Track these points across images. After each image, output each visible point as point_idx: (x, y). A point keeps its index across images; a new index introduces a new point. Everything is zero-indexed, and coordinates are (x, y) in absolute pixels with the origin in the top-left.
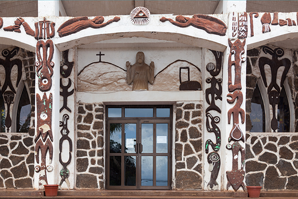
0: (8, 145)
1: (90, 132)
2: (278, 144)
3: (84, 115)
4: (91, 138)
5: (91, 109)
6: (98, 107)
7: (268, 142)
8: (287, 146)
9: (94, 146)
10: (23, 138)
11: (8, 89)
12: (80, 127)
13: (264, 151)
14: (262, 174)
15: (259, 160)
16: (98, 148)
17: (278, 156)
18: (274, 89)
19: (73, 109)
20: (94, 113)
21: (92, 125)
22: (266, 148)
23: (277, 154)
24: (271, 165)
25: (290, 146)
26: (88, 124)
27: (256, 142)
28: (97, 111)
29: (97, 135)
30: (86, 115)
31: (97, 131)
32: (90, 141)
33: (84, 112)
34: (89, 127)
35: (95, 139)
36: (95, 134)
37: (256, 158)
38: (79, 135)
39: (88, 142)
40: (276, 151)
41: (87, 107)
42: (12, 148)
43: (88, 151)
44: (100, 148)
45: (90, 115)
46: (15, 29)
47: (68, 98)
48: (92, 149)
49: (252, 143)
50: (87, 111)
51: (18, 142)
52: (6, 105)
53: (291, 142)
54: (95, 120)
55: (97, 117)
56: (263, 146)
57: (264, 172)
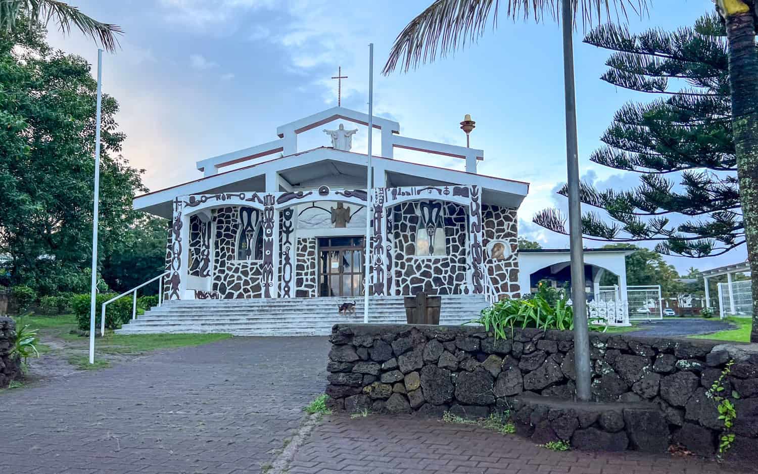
0: (248, 269)
1: (305, 258)
2: (433, 264)
3: (301, 247)
4: (306, 263)
5: (306, 242)
6: (310, 240)
7: (426, 263)
8: (439, 265)
9: (308, 269)
10: (259, 264)
11: (249, 228)
12: (298, 255)
13: (423, 269)
14: (422, 286)
15: (420, 276)
16: (310, 270)
17: (433, 273)
18: (430, 224)
19: (292, 242)
20: (308, 245)
21: (306, 253)
22: (424, 267)
23: (432, 271)
24: (428, 279)
25: (441, 265)
26: (304, 253)
27: (418, 263)
28: (310, 243)
29: (310, 261)
30: (302, 246)
31: (310, 257)
32: (305, 265)
33: (301, 244)
34: (305, 255)
35: (309, 263)
36: (308, 260)
37: (418, 275)
38: (298, 260)
39: (303, 266)
40: (431, 269)
41: (303, 240)
42: (251, 271)
43: (303, 272)
44: (312, 270)
45: (305, 246)
46: (252, 200)
47: (290, 235)
48: (306, 271)
49: (415, 264)
50: (303, 244)
51: (255, 266)
52: (247, 240)
53: (441, 263)
54: (309, 250)
55: (311, 247)
56: (423, 266)
57: (423, 284)
